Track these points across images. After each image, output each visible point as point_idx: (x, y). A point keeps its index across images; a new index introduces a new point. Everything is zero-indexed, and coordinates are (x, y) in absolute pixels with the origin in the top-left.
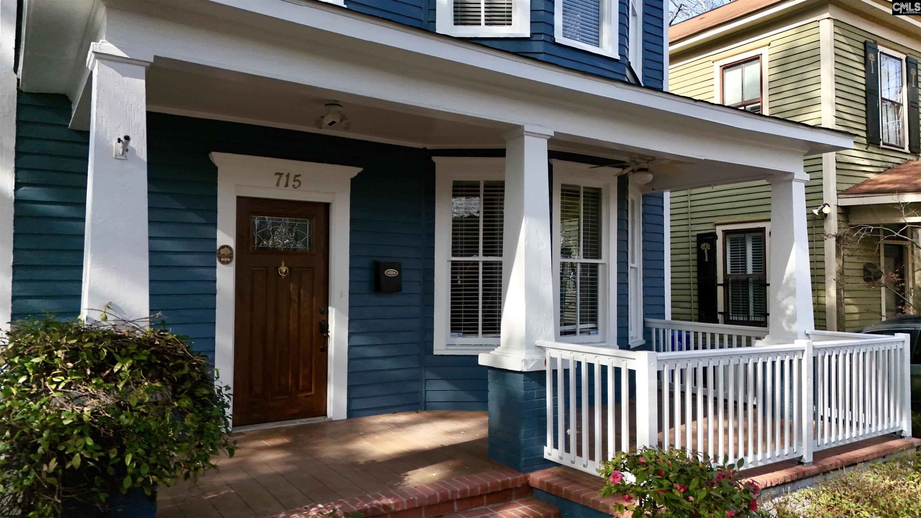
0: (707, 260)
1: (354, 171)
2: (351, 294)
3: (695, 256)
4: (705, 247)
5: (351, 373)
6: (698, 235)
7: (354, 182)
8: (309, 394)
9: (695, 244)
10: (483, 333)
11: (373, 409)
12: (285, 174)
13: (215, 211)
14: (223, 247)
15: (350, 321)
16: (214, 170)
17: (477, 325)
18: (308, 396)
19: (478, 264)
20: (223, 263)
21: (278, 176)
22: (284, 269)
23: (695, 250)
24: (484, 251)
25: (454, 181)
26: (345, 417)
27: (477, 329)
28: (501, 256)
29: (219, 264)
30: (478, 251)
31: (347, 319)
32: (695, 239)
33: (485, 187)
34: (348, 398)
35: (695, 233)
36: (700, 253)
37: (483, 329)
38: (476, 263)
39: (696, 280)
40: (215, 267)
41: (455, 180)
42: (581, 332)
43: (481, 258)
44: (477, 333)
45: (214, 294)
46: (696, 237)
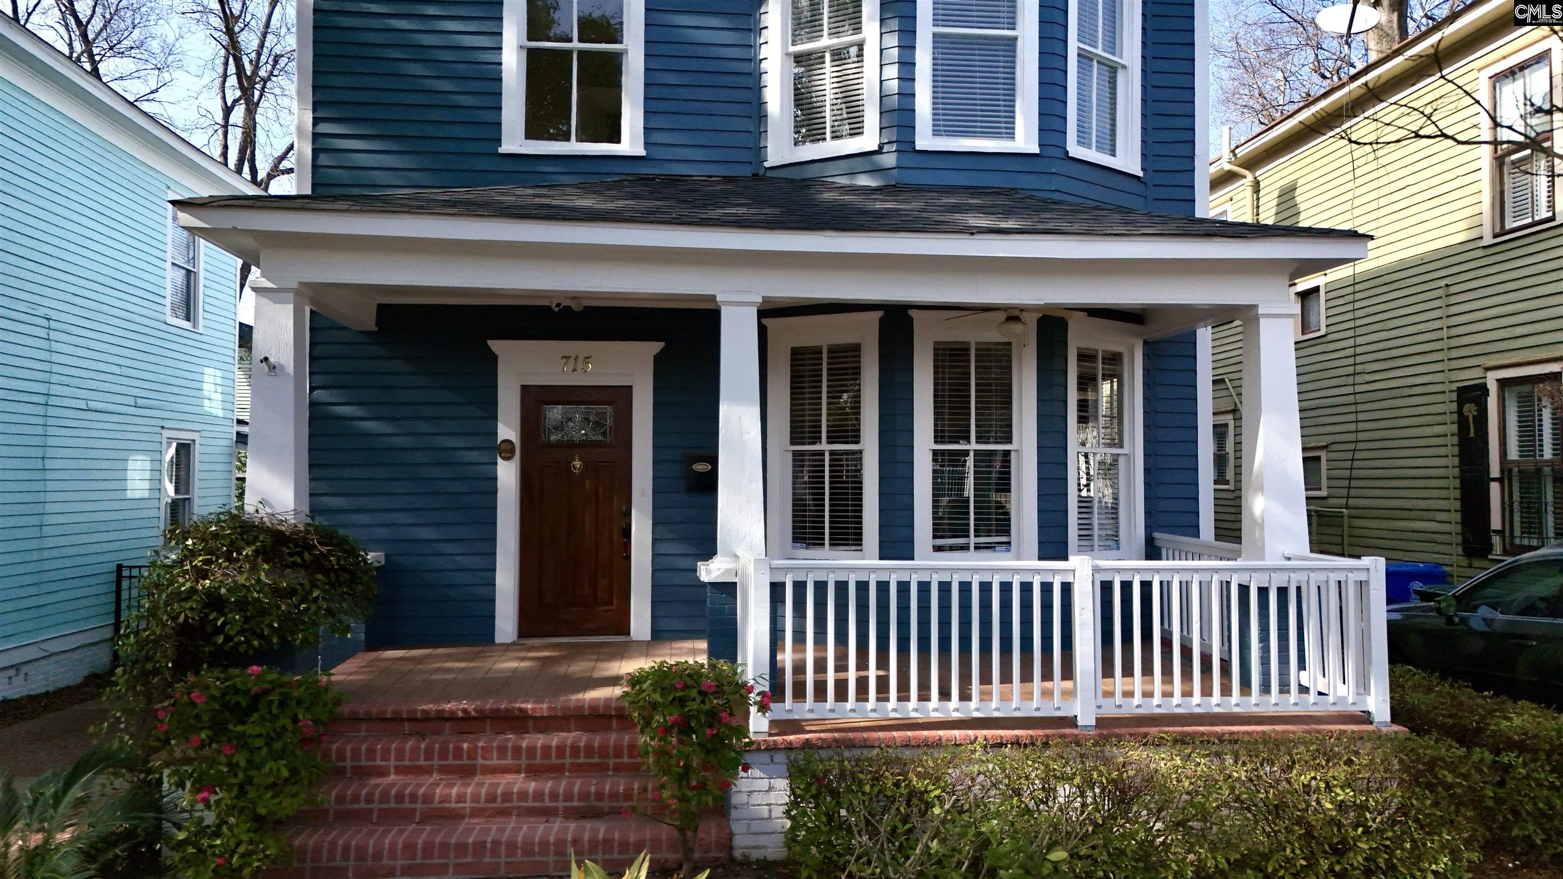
0: (1472, 435)
1: (657, 347)
2: (655, 493)
3: (1455, 428)
4: (1470, 410)
5: (656, 587)
6: (1459, 389)
7: (657, 358)
8: (608, 608)
9: (1454, 407)
10: (831, 545)
11: (685, 631)
12: (574, 357)
13: (496, 403)
14: (504, 441)
15: (654, 525)
16: (493, 359)
17: (823, 534)
18: (608, 610)
19: (823, 455)
20: (504, 458)
21: (565, 360)
22: (577, 464)
23: (1455, 417)
24: (828, 437)
25: (792, 348)
26: (649, 638)
27: (823, 539)
28: (858, 442)
29: (499, 460)
30: (820, 438)
31: (651, 522)
32: (1454, 396)
33: (829, 352)
34: (652, 617)
35: (1454, 387)
36: (1462, 421)
37: (831, 539)
38: (822, 453)
39: (1457, 471)
40: (496, 464)
41: (793, 346)
42: (976, 548)
43: (824, 446)
44: (823, 544)
45: (495, 492)
46: (1455, 394)
